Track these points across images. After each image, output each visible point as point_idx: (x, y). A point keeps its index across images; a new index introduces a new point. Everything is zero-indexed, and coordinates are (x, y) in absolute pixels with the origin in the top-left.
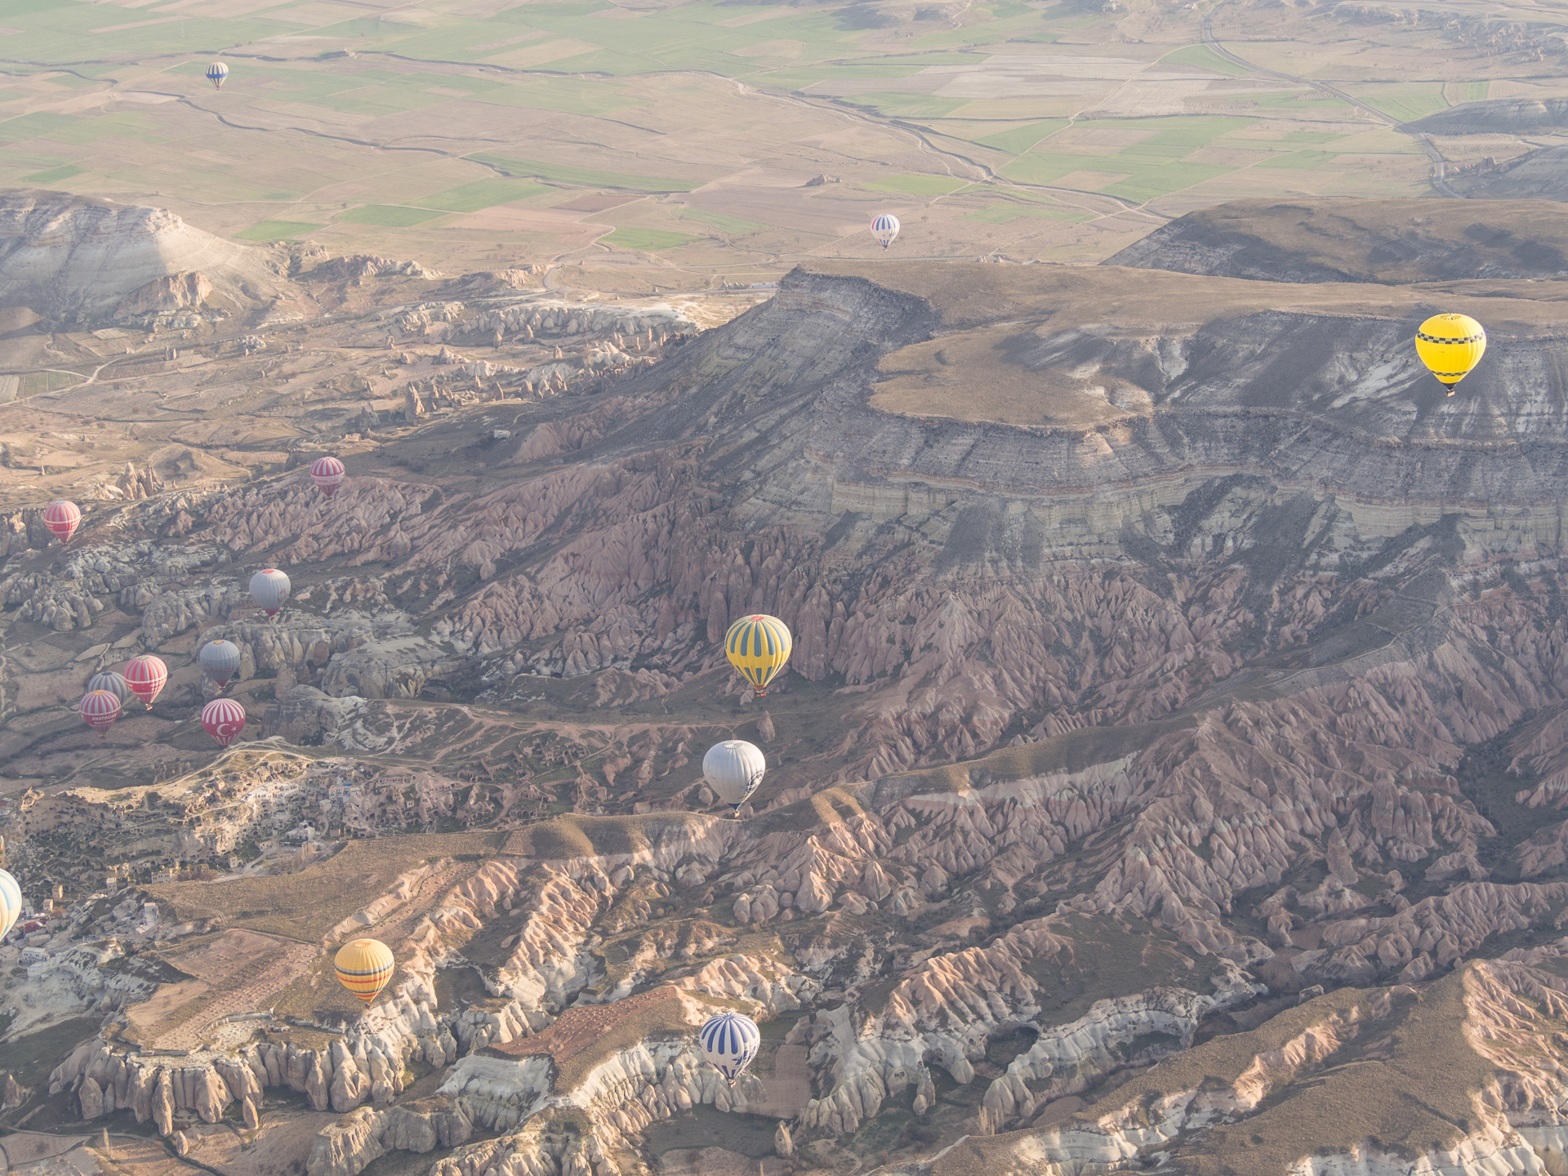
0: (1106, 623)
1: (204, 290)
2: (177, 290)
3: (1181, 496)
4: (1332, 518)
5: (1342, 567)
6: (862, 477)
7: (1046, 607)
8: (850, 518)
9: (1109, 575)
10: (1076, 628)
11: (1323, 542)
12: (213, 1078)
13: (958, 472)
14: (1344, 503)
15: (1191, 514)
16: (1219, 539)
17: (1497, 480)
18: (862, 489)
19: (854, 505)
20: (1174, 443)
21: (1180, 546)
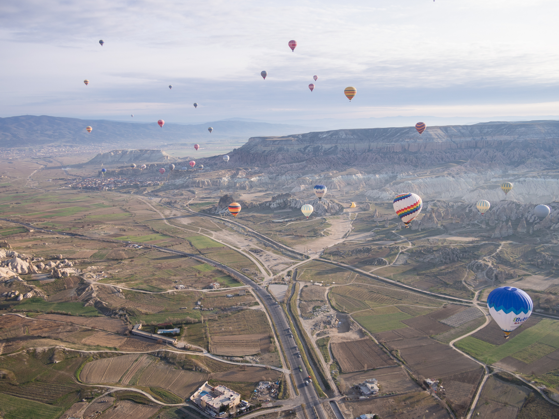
0: (297, 157)
1: (169, 158)
2: (165, 158)
3: (304, 147)
4: (322, 147)
5: (324, 151)
6: (266, 146)
7: (291, 156)
8: (265, 151)
9: (297, 153)
10: (294, 158)
11: (322, 149)
12: (206, 182)
13: (278, 144)
14: (323, 145)
15: (305, 148)
16: (309, 150)
17: (341, 142)
18: (266, 147)
19: (265, 149)
20: (302, 142)
21: (305, 151)
